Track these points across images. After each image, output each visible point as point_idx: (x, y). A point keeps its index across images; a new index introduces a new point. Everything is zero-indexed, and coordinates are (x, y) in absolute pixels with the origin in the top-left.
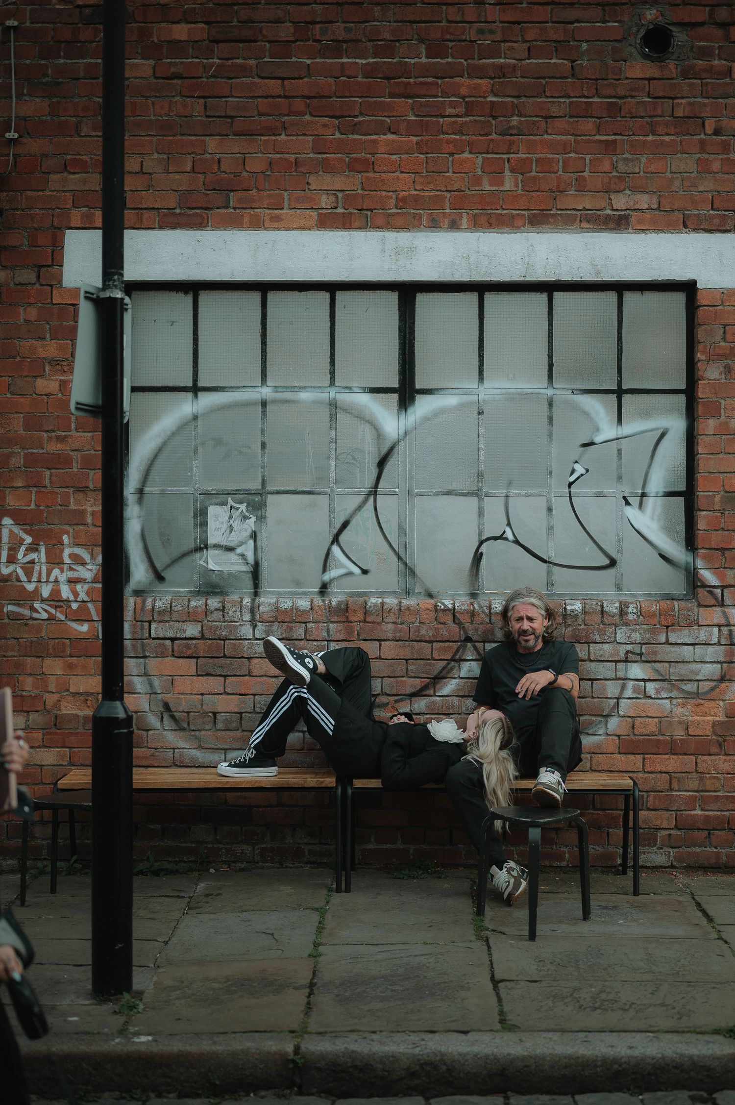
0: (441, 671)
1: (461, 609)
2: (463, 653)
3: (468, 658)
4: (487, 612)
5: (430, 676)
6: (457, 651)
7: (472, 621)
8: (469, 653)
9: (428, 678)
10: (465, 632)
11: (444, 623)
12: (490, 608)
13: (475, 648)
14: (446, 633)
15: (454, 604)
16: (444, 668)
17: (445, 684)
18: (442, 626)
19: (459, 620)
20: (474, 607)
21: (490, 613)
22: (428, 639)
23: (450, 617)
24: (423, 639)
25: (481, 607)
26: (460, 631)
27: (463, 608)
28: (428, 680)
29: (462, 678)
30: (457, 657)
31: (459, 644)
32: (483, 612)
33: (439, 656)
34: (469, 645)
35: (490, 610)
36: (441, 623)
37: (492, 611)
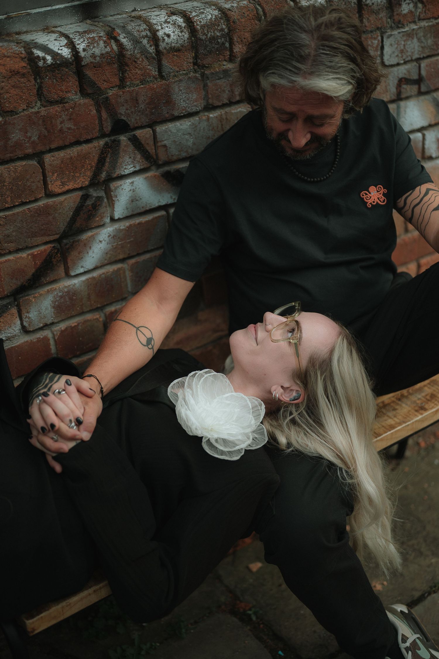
0: (73, 220)
1: (93, 56)
2: (114, 165)
3: (127, 172)
4: (152, 50)
5: (52, 238)
6: (101, 161)
7: (122, 80)
8: (127, 159)
9: (46, 243)
10: (112, 113)
11: (61, 101)
12: (155, 39)
13: (137, 143)
14: (70, 125)
15: (71, 45)
16: (78, 210)
17: (87, 245)
18: (57, 108)
19: (93, 84)
20: (120, 45)
21: (158, 52)
22: (30, 151)
23: (73, 82)
24: (20, 154)
25: (136, 42)
26: (99, 111)
27: (97, 51)
28: (48, 247)
29: (119, 220)
30: (103, 175)
31: (102, 142)
32: (144, 51)
33: (63, 184)
34: (123, 138)
35: (157, 45)
36: (52, 103)
37: (162, 46)
